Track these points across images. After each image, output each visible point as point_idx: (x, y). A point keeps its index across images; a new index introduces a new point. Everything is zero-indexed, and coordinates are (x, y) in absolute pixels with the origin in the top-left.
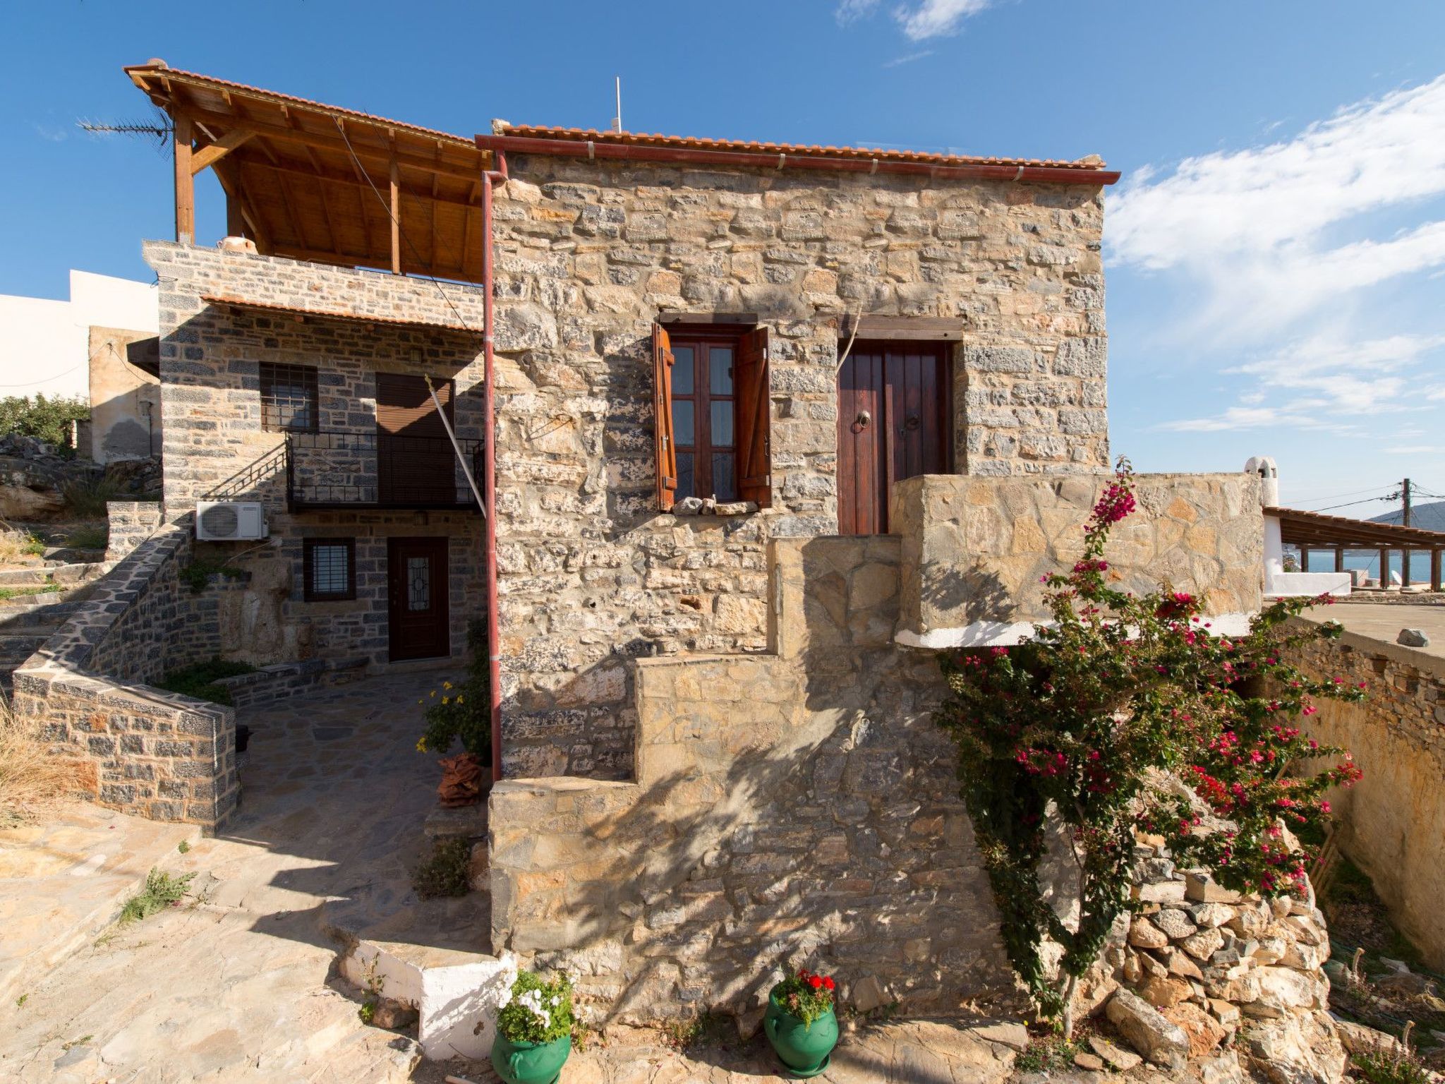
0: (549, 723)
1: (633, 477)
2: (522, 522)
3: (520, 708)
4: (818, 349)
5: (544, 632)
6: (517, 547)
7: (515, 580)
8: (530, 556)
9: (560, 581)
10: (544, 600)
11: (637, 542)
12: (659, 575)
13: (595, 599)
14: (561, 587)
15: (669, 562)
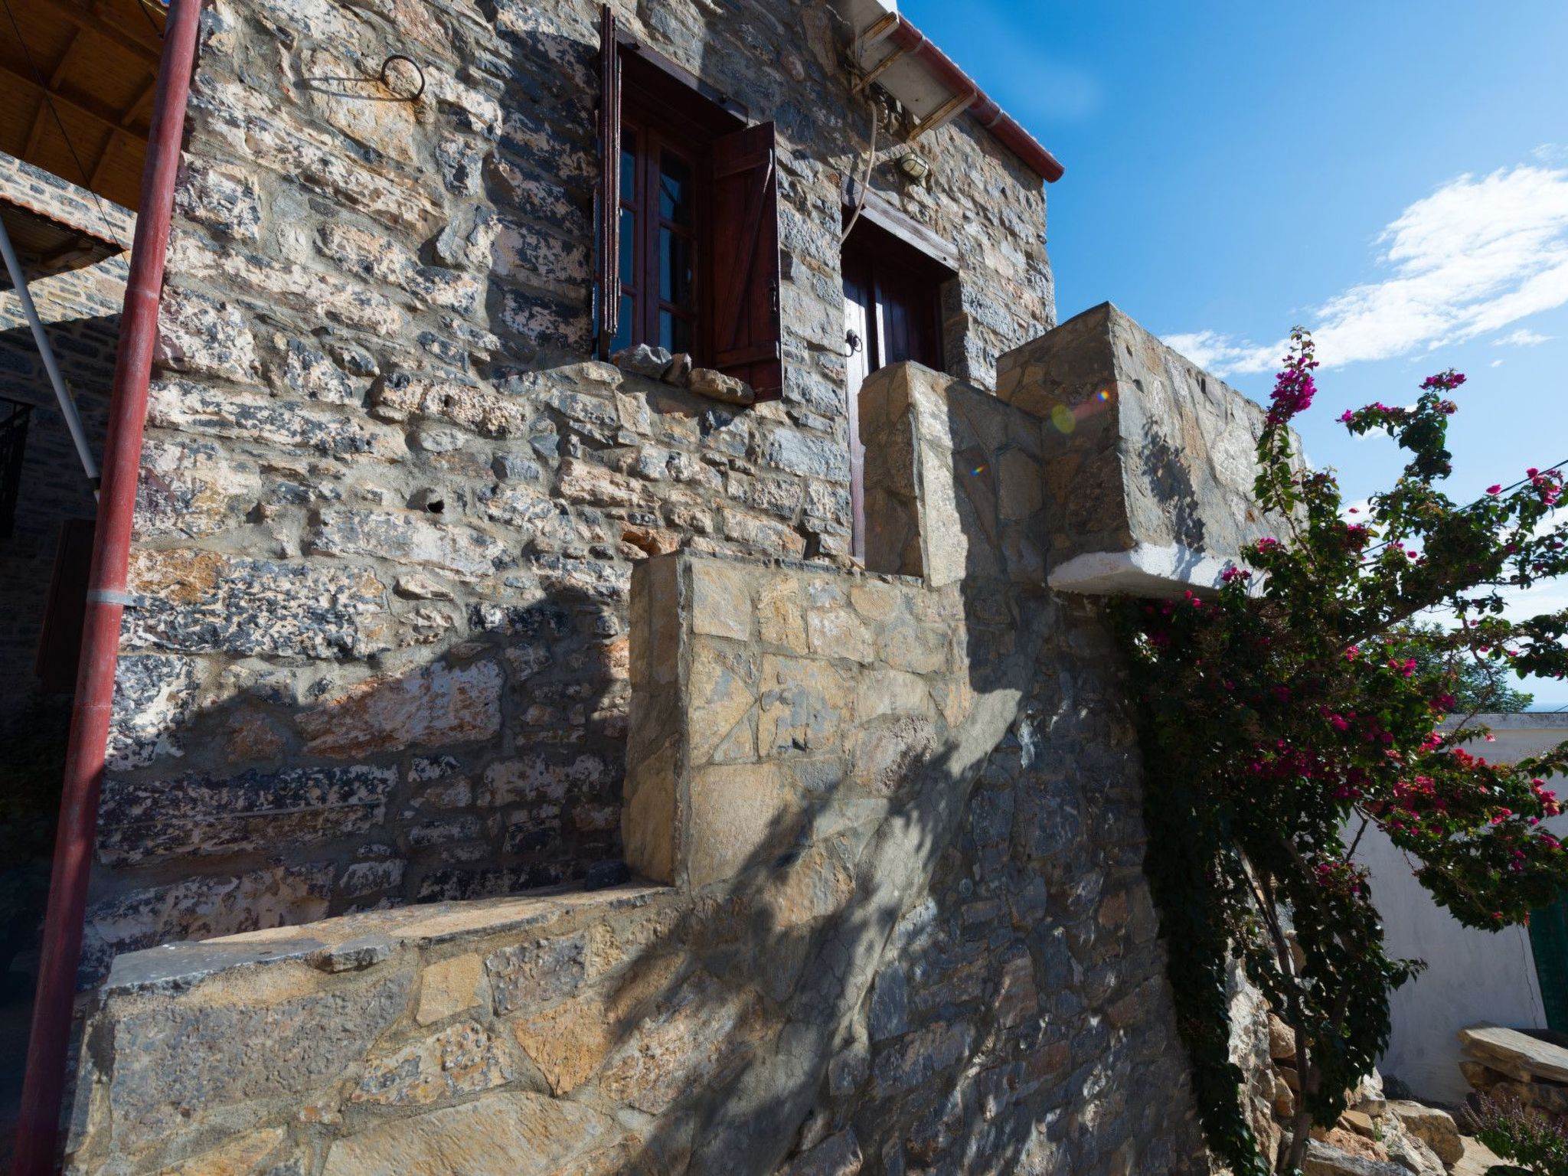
0: (278, 802)
1: (543, 269)
2: (254, 261)
3: (178, 763)
4: (819, 203)
5: (292, 549)
6: (235, 314)
7: (216, 395)
8: (273, 349)
9: (354, 429)
10: (301, 467)
11: (543, 397)
12: (584, 476)
13: (441, 494)
14: (353, 445)
15: (605, 454)
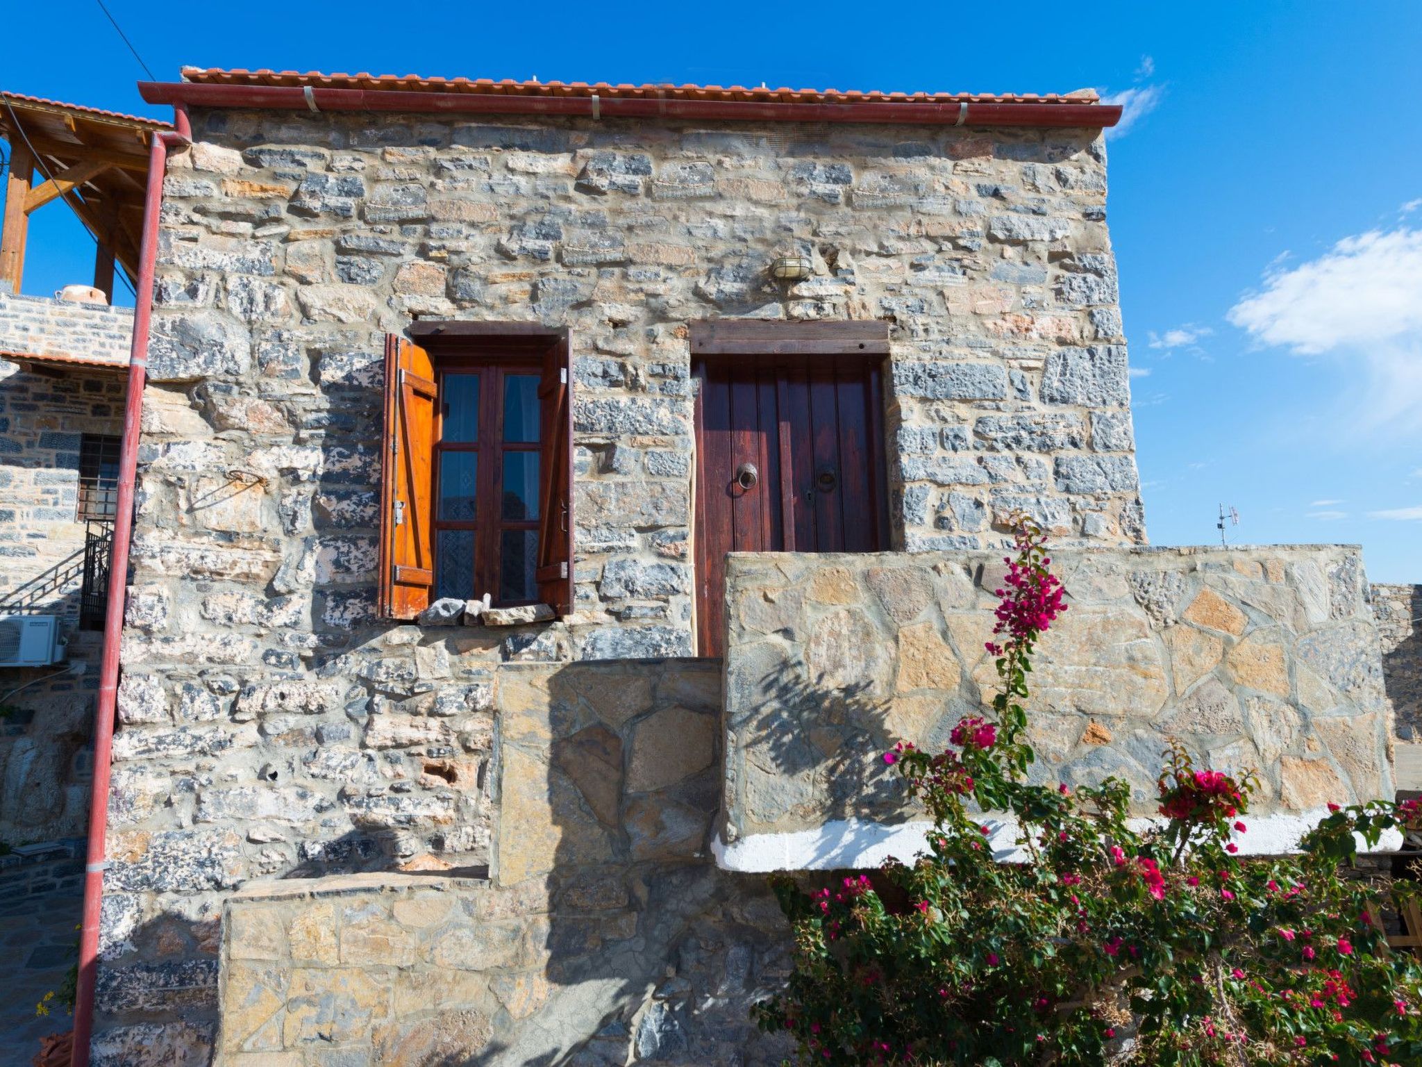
0: (182, 982)
1: (354, 568)
2: (166, 640)
3: (137, 955)
4: (660, 370)
5: (187, 822)
6: (154, 680)
7: (146, 734)
8: (175, 695)
9: (221, 735)
10: (191, 767)
11: (355, 670)
12: (388, 725)
13: (278, 766)
14: (221, 745)
15: (407, 703)
